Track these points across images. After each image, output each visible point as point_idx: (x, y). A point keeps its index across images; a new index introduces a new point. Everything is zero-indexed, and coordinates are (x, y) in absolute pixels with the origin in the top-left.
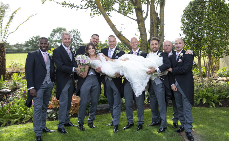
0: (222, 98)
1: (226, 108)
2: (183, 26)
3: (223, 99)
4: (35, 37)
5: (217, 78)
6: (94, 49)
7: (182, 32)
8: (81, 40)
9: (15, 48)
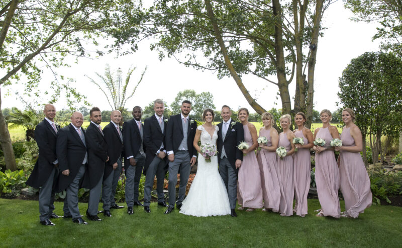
0: (393, 193)
1: (397, 207)
2: (341, 93)
3: (394, 195)
5: (393, 166)
7: (339, 100)
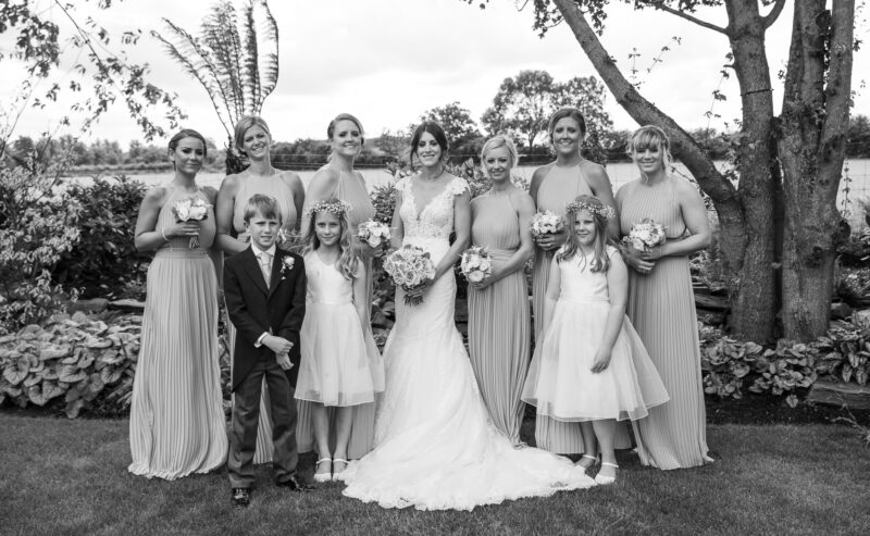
4: (441, 108)
6: (437, 148)
8: (606, 118)
9: (378, 152)
